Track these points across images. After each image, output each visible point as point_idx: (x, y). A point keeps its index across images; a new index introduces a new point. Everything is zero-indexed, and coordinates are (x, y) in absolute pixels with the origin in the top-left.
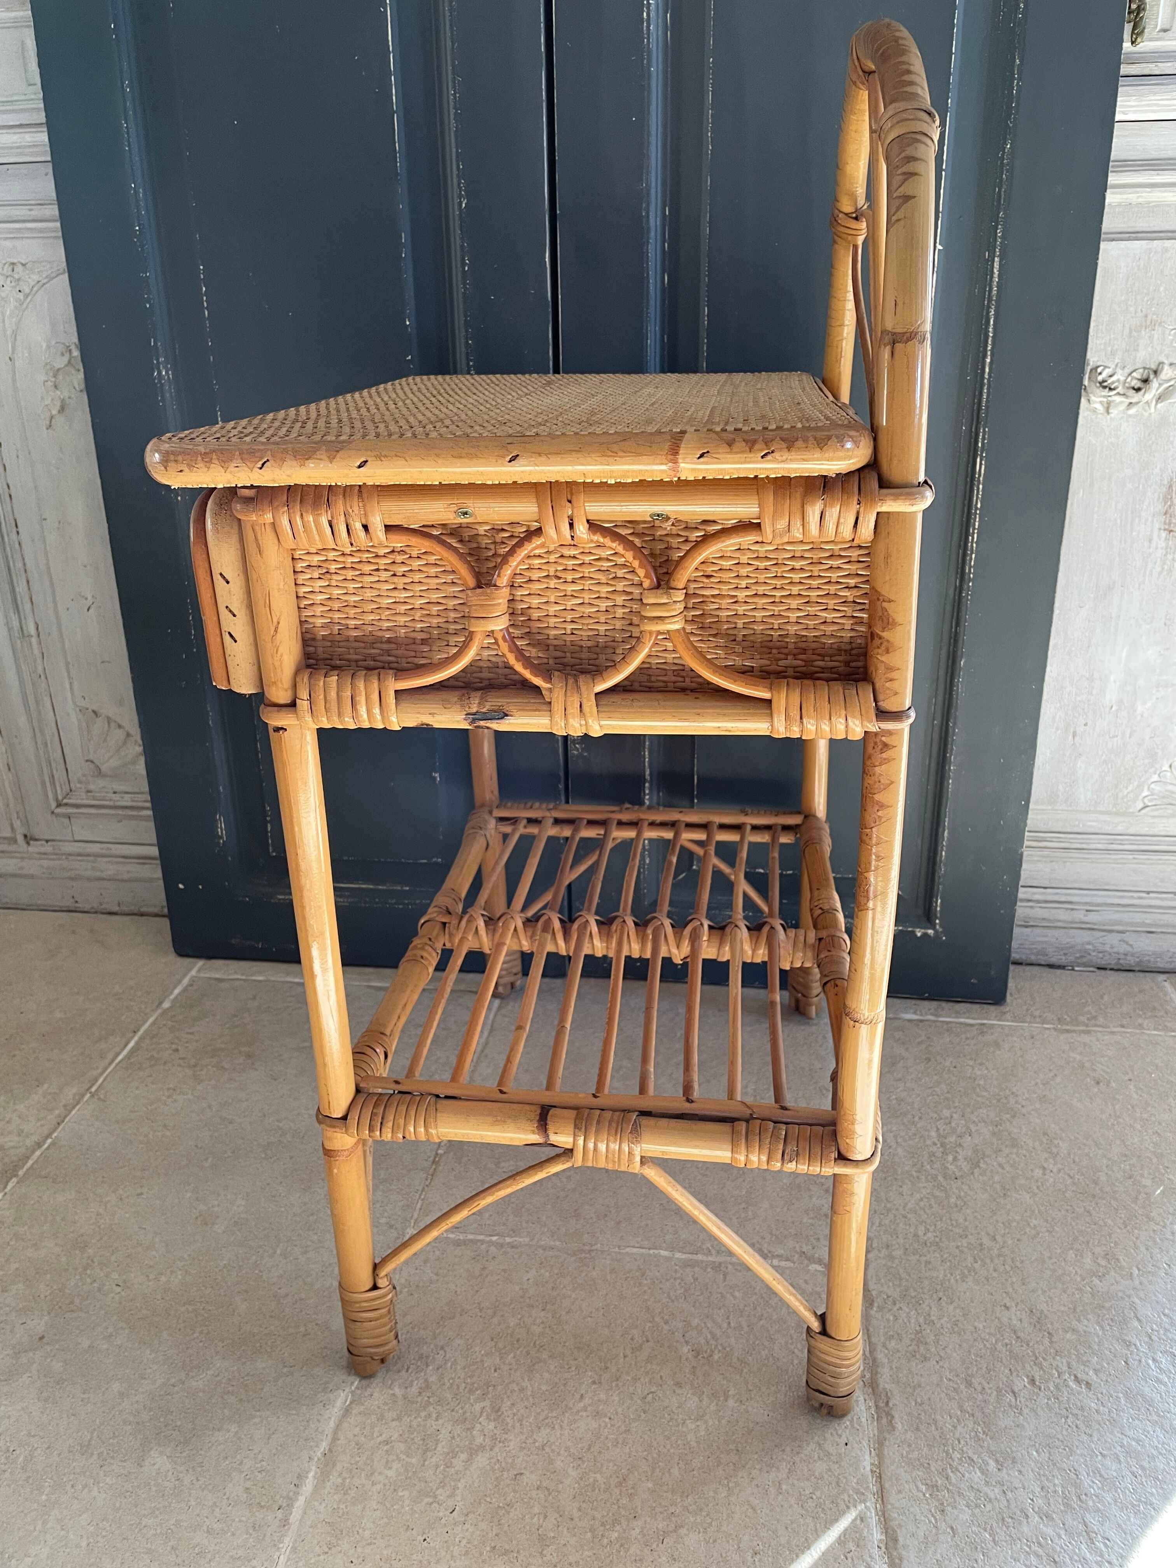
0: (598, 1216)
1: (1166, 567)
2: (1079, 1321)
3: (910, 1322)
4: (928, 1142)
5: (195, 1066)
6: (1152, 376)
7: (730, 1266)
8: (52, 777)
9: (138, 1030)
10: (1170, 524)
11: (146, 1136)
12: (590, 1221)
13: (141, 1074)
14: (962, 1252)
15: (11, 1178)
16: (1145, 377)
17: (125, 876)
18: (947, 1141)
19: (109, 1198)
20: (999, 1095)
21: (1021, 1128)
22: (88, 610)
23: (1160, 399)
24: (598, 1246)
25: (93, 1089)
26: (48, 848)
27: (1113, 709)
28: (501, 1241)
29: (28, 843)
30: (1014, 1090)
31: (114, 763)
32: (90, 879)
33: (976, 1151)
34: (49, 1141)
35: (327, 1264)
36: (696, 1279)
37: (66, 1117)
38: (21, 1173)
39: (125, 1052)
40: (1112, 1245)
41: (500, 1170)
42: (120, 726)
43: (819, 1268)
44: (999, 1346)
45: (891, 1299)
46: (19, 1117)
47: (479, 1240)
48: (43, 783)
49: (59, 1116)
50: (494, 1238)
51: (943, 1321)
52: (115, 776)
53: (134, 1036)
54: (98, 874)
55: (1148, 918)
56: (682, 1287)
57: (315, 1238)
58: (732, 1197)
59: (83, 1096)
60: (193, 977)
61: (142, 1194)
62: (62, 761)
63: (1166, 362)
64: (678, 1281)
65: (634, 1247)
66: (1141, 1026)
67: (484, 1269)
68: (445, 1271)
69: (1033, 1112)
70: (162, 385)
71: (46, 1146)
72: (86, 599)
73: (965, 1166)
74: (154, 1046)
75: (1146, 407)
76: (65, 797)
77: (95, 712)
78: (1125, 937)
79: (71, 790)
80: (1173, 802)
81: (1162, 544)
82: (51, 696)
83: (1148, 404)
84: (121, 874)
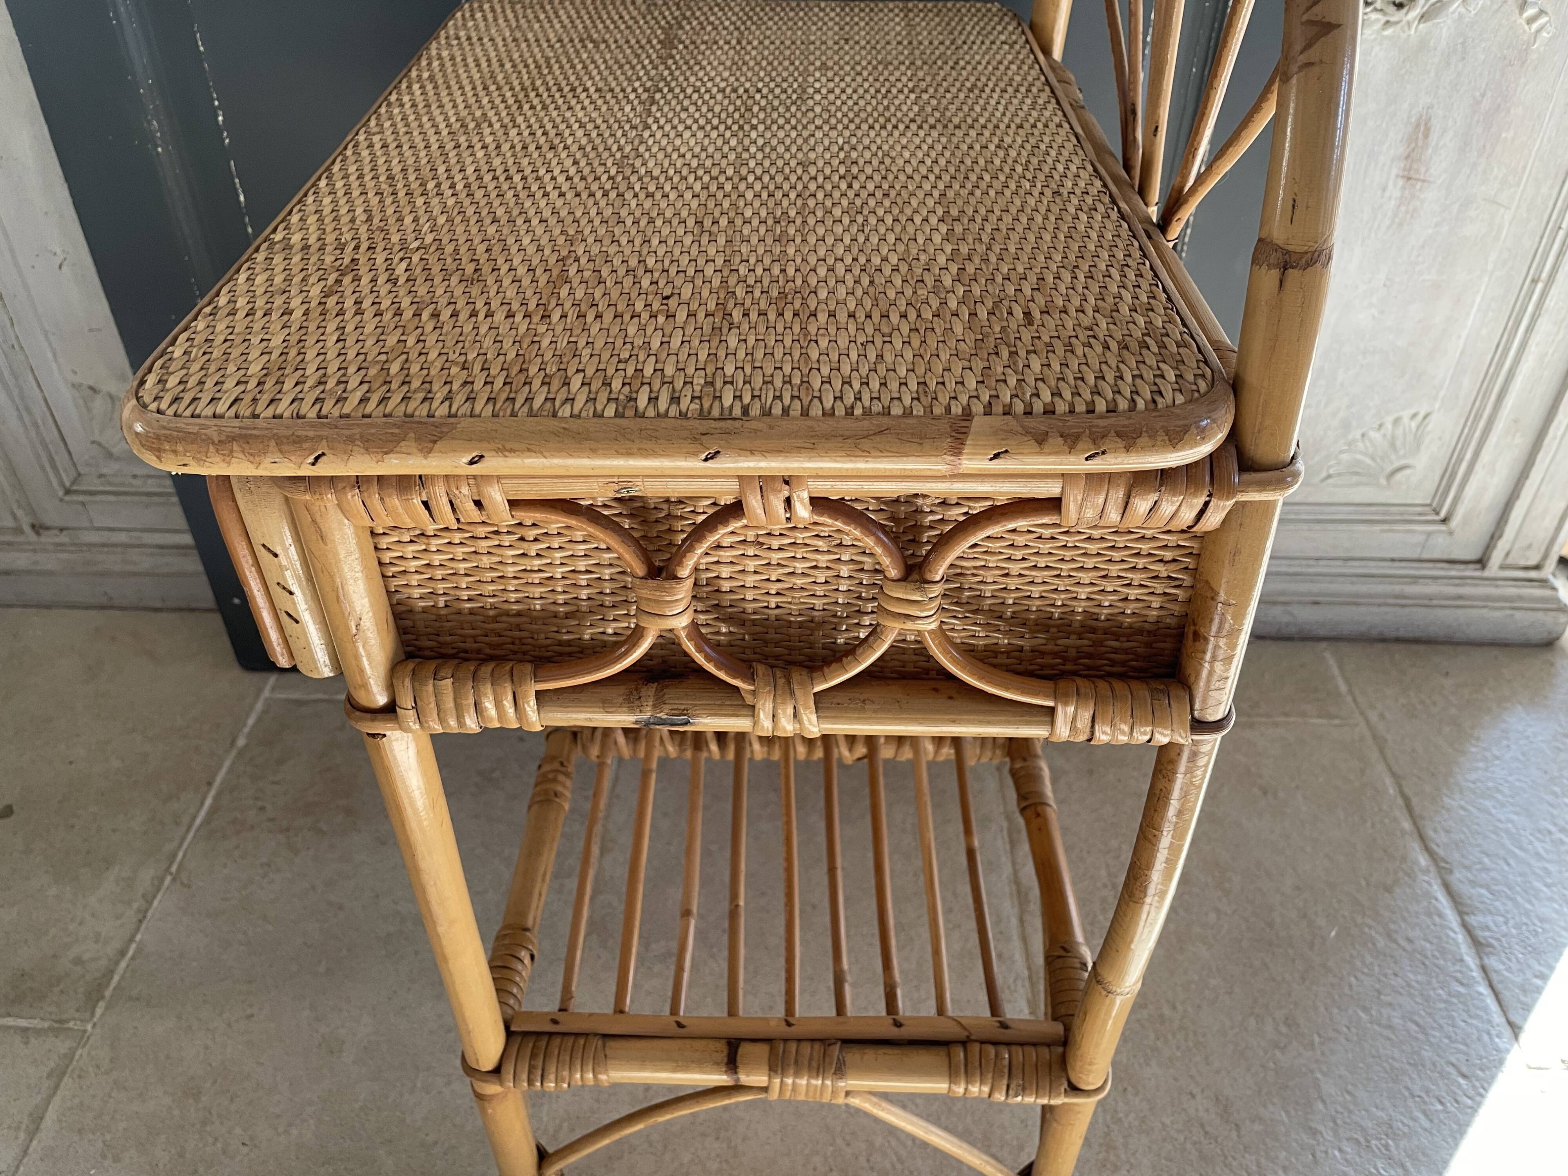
1: (1397, 220)
2: (1265, 1106)
5: (288, 830)
8: (52, 460)
9: (213, 781)
10: (1409, 170)
11: (245, 933)
13: (227, 845)
15: (98, 1001)
17: (164, 570)
19: (215, 1024)
22: (60, 267)
23: (1423, 17)
25: (174, 869)
26: (64, 538)
29: (38, 534)
32: (121, 574)
34: (133, 946)
37: (147, 911)
38: (108, 993)
39: (203, 814)
40: (1292, 1006)
44: (1188, 1146)
46: (93, 915)
48: (43, 468)
49: (139, 911)
53: (210, 790)
54: (131, 568)
55: (1315, 588)
59: (162, 880)
60: (267, 699)
61: (252, 1016)
62: (62, 445)
66: (1304, 714)
71: (130, 953)
72: (55, 254)
74: (236, 803)
75: (1406, 28)
76: (73, 483)
77: (91, 388)
78: (1289, 608)
79: (79, 475)
80: (1359, 470)
81: (1397, 194)
82: (32, 370)
83: (1409, 24)
84: (159, 567)
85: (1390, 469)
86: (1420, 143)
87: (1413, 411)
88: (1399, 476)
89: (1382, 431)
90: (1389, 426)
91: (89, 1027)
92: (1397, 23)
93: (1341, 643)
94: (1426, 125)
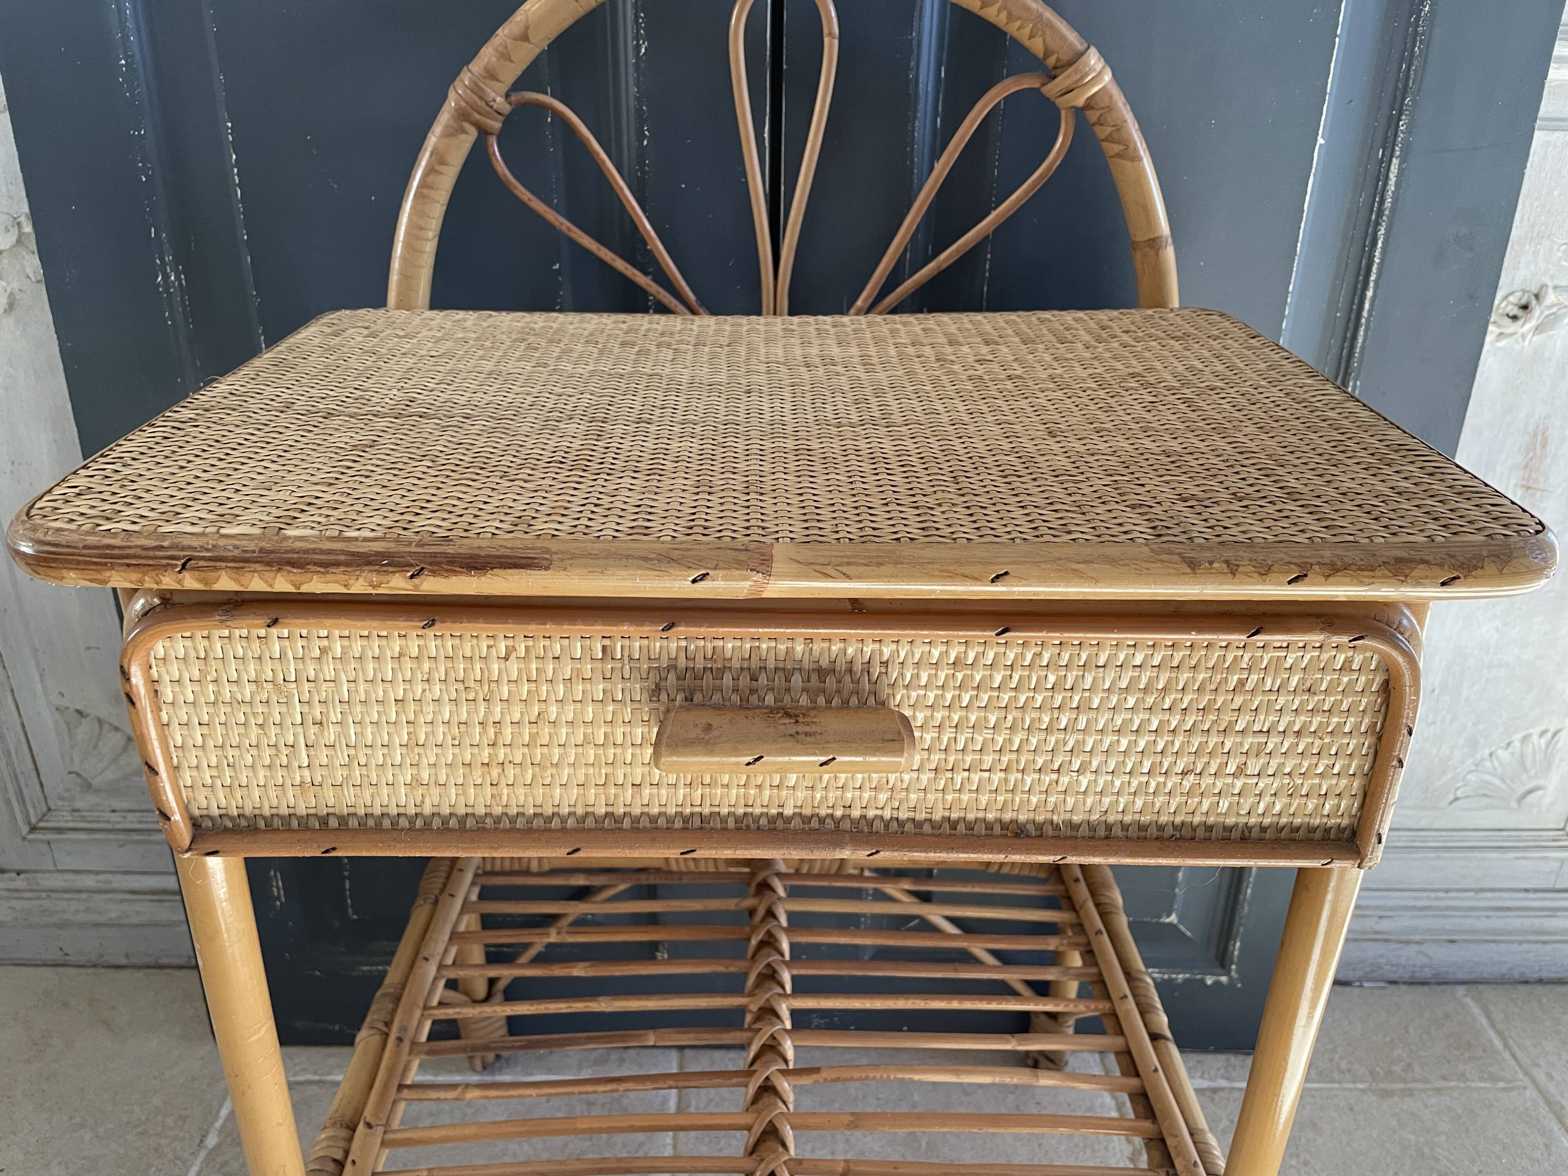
6: (1533, 302)
8: (20, 794)
10: (1528, 480)
16: (1524, 301)
17: (134, 920)
23: (1538, 329)
26: (20, 883)
27: (1436, 692)
31: (110, 775)
32: (82, 926)
42: (117, 729)
48: (8, 802)
52: (113, 789)
54: (96, 917)
55: (1449, 924)
62: (34, 774)
63: (1550, 284)
66: (1462, 1077)
70: (170, 294)
75: (1520, 340)
76: (40, 820)
77: (79, 712)
78: (1423, 948)
79: (49, 809)
80: (1489, 793)
82: (12, 691)
83: (1523, 336)
84: (128, 917)
85: (1522, 790)
86: (1538, 453)
87: (1543, 728)
88: (1531, 798)
89: (1511, 750)
90: (1517, 744)
92: (1514, 333)
93: (1481, 987)
94: (1543, 435)
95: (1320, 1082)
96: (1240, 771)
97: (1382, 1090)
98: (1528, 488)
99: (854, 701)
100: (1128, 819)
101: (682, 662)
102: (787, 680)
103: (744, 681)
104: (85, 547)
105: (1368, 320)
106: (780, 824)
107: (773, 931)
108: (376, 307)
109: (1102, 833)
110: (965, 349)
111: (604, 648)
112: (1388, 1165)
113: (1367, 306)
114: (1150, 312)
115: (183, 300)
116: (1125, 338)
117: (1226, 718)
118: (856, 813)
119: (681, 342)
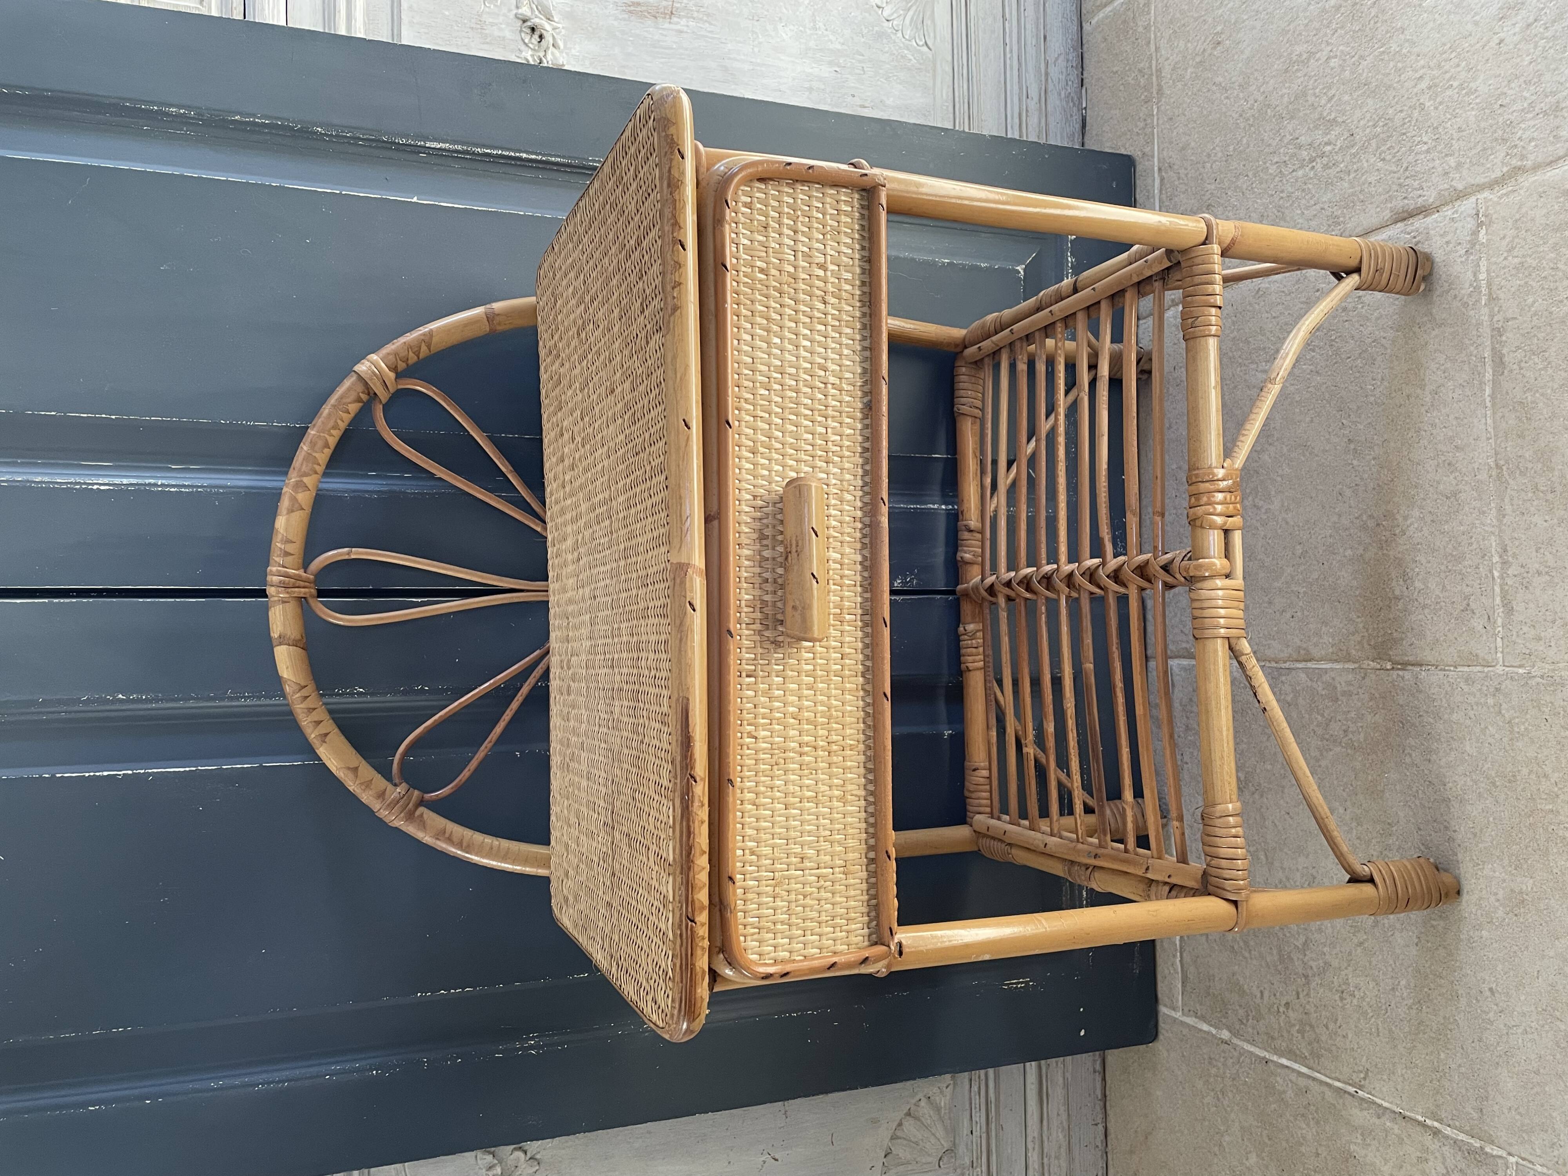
0: (1452, 472)
1: (705, 18)
3: (1534, 126)
4: (1312, 174)
5: (1306, 977)
6: (529, 24)
7: (1496, 319)
9: (1264, 1058)
10: (666, 14)
11: (1410, 1008)
12: (1459, 478)
13: (1324, 1038)
14: (1441, 103)
15: (1487, 1153)
16: (529, 31)
17: (1064, 1116)
18: (1307, 158)
19: (1502, 1026)
20: (1245, 128)
21: (1282, 96)
22: (777, 1160)
23: (549, 18)
24: (1491, 462)
25: (1352, 1090)
27: (837, 69)
28: (1499, 566)
30: (1236, 116)
31: (940, 1133)
32: (1071, 1160)
33: (1316, 127)
34: (1429, 1122)
35: (1559, 747)
36: (1518, 348)
37: (1393, 1112)
38: (1477, 1144)
39: (1296, 1066)
41: (1406, 594)
42: (900, 1124)
43: (1483, 231)
45: (1510, 152)
47: (1502, 589)
49: (1393, 1120)
50: (1496, 574)
51: (1528, 95)
52: (953, 1131)
53: (1272, 1061)
54: (1063, 1151)
55: (1031, 41)
56: (1530, 358)
57: (1525, 771)
58: (1406, 343)
59: (1362, 1099)
60: (1184, 1014)
61: (1491, 989)
63: (515, 12)
64: (1523, 364)
65: (1486, 424)
66: (1147, 28)
67: (1539, 573)
68: (1548, 613)
69: (1262, 90)
70: (545, 1045)
71: (1436, 1124)
72: (764, 1162)
73: (1337, 130)
74: (1285, 1034)
77: (886, 1155)
78: (1051, 61)
80: (921, 19)
81: (683, 22)
83: (554, 29)
84: (1062, 1123)
86: (645, 8)
91: (1512, 1160)
92: (553, 37)
93: (1083, 11)
94: (630, 6)
95: (1153, 144)
96: (823, 267)
97: (1157, 93)
98: (672, 13)
99: (779, 517)
100: (858, 337)
101: (757, 626)
102: (767, 559)
103: (769, 587)
104: (682, 982)
105: (544, 155)
106: (867, 563)
107: (1017, 581)
108: (549, 882)
109: (868, 354)
110: (566, 450)
111: (748, 676)
112: (1209, 91)
113: (533, 157)
114: (539, 318)
115: (548, 1036)
116: (556, 337)
117: (785, 278)
118: (859, 514)
119: (567, 653)
